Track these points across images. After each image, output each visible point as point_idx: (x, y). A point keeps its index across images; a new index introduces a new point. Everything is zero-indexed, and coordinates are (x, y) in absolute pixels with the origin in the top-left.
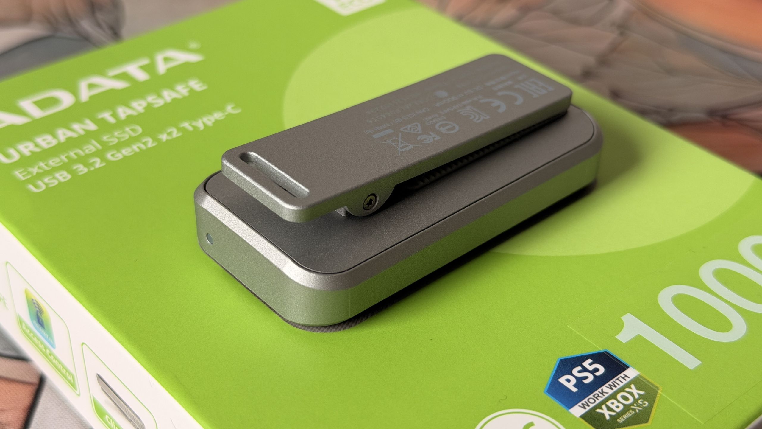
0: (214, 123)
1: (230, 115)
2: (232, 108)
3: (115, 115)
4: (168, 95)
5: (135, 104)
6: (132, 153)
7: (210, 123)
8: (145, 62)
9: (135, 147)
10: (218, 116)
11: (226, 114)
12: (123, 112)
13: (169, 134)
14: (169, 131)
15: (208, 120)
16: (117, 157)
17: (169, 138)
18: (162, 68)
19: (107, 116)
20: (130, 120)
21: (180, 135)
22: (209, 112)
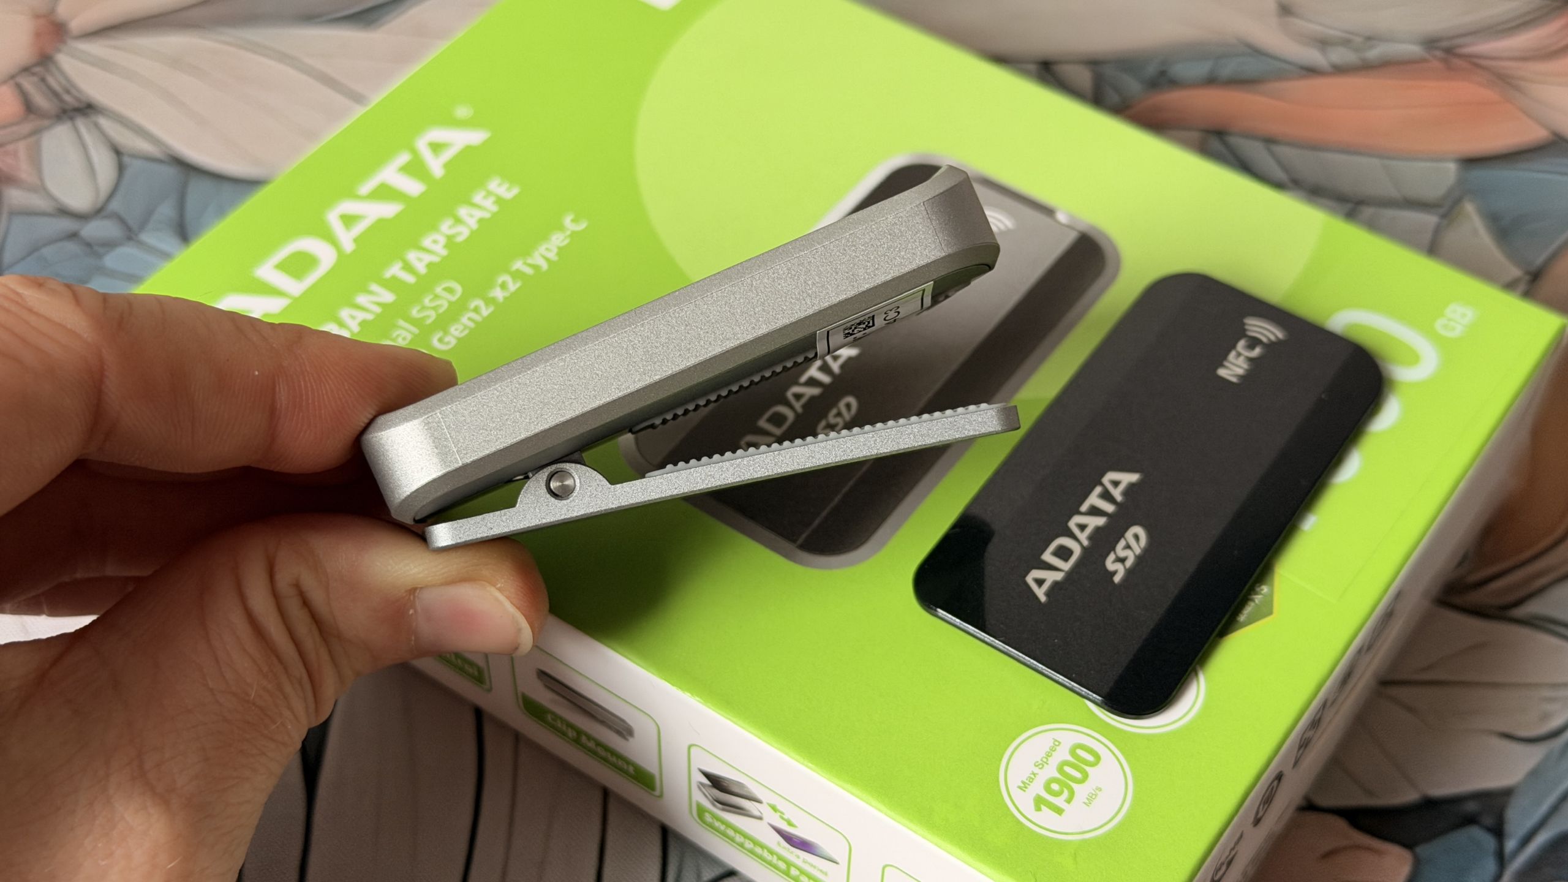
0: (558, 254)
1: (574, 234)
2: (572, 221)
3: (408, 267)
4: (470, 217)
5: (427, 242)
6: (467, 332)
7: (552, 256)
8: (404, 158)
9: (464, 320)
10: (558, 240)
11: (568, 233)
12: (419, 261)
13: (503, 286)
14: (500, 281)
15: (547, 249)
16: (448, 343)
17: (507, 294)
18: (436, 166)
19: (395, 270)
20: (436, 272)
21: (518, 284)
22: (545, 238)
